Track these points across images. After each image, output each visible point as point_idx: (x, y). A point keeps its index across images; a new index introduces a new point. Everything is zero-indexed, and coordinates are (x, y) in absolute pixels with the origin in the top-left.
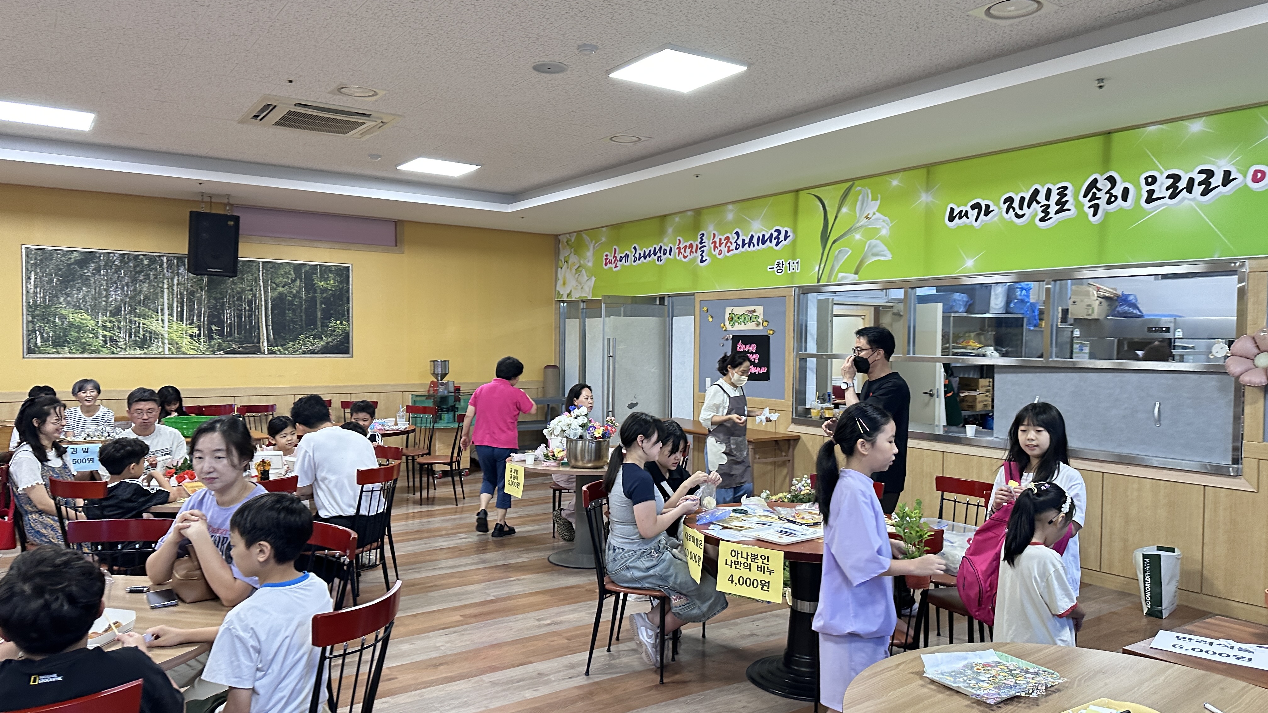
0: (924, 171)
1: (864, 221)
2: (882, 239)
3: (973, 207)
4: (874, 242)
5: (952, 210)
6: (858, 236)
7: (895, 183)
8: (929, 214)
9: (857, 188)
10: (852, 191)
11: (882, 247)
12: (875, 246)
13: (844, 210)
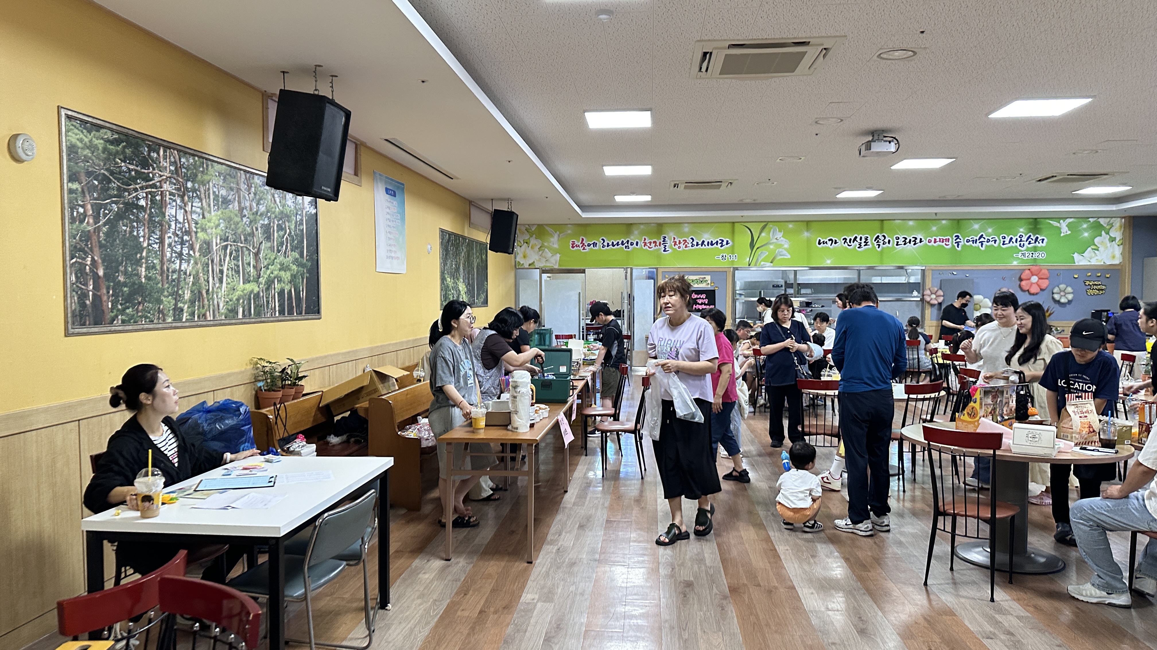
0: (805, 223)
1: (775, 241)
2: (786, 249)
3: (829, 240)
4: (781, 250)
5: (820, 240)
6: (772, 247)
7: (791, 226)
8: (808, 241)
9: (770, 225)
10: (767, 227)
11: (785, 252)
12: (781, 252)
13: (763, 234)
